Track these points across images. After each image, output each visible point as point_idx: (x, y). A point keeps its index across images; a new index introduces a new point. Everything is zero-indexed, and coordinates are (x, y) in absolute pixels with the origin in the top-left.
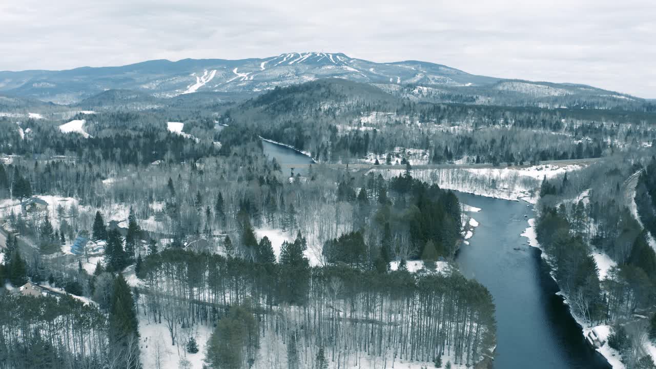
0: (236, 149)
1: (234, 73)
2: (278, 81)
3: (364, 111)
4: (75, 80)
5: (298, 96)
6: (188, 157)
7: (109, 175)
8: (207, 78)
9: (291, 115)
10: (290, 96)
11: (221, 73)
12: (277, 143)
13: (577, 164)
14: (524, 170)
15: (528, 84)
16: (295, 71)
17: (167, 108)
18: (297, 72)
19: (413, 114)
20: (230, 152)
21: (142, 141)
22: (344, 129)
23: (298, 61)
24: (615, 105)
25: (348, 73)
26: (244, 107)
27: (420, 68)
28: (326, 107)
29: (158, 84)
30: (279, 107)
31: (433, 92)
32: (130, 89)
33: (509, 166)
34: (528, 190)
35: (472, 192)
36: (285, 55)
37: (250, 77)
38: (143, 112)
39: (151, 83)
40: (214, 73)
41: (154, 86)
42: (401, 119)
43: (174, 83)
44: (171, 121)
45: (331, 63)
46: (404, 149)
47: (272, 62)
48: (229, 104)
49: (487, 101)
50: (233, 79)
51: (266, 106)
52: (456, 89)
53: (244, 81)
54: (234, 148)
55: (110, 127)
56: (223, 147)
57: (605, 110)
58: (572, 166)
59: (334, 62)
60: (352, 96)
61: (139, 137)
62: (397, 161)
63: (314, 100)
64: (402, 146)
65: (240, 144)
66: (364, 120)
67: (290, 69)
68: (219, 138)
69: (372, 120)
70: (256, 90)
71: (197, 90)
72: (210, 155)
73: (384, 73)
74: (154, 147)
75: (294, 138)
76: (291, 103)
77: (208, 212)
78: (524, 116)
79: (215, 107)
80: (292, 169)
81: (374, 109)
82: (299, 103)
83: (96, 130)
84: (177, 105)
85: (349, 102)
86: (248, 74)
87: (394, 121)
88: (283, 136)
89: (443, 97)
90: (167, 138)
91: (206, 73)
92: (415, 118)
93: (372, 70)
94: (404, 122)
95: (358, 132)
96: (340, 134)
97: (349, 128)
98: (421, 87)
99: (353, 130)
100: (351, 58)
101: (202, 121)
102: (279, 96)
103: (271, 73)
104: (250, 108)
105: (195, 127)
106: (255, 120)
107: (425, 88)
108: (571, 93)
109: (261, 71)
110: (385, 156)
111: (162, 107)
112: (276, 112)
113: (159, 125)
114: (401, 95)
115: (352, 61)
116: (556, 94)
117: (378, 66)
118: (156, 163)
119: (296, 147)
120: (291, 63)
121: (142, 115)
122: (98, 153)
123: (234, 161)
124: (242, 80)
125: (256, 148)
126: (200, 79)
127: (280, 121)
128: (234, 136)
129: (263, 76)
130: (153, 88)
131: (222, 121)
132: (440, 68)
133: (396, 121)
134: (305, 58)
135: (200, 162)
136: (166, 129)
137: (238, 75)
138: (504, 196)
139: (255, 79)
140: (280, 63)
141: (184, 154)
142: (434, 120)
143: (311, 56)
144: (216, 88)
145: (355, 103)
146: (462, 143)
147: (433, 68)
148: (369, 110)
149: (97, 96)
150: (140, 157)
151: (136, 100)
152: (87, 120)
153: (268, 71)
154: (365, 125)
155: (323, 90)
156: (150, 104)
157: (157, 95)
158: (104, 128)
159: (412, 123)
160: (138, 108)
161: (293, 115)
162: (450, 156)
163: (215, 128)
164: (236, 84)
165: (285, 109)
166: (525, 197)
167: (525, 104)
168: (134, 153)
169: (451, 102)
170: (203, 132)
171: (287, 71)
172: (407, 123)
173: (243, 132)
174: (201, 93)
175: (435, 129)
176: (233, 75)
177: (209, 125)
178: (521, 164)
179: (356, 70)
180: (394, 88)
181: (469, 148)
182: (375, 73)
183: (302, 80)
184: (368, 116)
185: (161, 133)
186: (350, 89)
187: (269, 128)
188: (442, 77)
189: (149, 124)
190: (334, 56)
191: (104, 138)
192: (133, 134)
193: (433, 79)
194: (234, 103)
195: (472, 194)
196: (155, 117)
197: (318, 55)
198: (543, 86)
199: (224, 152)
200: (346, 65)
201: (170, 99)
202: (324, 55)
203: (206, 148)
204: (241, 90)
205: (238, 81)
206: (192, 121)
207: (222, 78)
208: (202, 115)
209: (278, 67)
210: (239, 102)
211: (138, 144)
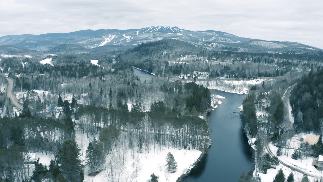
1: (123, 36)
2: (145, 40)
3: (182, 55)
4: (47, 39)
6: (99, 74)
7: (64, 82)
8: (110, 38)
9: (148, 57)
11: (117, 36)
12: (141, 69)
14: (250, 81)
15: (265, 42)
17: (91, 53)
18: (154, 36)
20: (118, 73)
21: (78, 68)
22: (172, 63)
23: (155, 30)
24: (305, 52)
25: (179, 36)
26: (127, 53)
27: (215, 34)
28: (165, 53)
29: (86, 41)
30: (143, 53)
31: (218, 46)
32: (73, 44)
33: (243, 79)
36: (148, 27)
37: (131, 38)
38: (79, 55)
39: (83, 41)
40: (114, 36)
41: (84, 42)
42: (199, 58)
43: (95, 41)
44: (92, 59)
45: (171, 32)
46: (198, 72)
47: (142, 31)
48: (120, 51)
49: (244, 50)
50: (123, 39)
51: (137, 52)
53: (128, 40)
54: (120, 71)
55: (64, 62)
57: (300, 54)
59: (172, 31)
61: (77, 66)
62: (193, 77)
63: (160, 49)
64: (197, 70)
65: (123, 69)
66: (182, 59)
67: (151, 34)
68: (114, 67)
70: (134, 44)
71: (106, 44)
72: (109, 74)
73: (197, 36)
74: (84, 70)
75: (148, 67)
76: (149, 51)
77: (105, 96)
78: (256, 57)
79: (114, 53)
81: (187, 54)
82: (152, 51)
83: (57, 63)
84: (96, 52)
85: (176, 51)
86: (130, 36)
87: (196, 59)
88: (144, 66)
89: (223, 48)
90: (90, 67)
91: (110, 36)
92: (206, 58)
93: (191, 35)
94: (200, 60)
95: (178, 64)
96: (170, 65)
97: (174, 63)
98: (213, 44)
99: (176, 63)
101: (107, 59)
102: (143, 47)
103: (142, 36)
104: (130, 53)
105: (103, 62)
106: (131, 59)
107: (215, 44)
108: (286, 46)
109: (136, 35)
111: (88, 52)
112: (142, 55)
113: (87, 61)
114: (203, 47)
115: (181, 30)
116: (278, 47)
117: (194, 33)
118: (85, 77)
119: (149, 71)
120: (151, 31)
121: (78, 56)
122: (59, 73)
123: (119, 76)
124: (127, 39)
125: (130, 71)
126: (107, 39)
127: (143, 59)
128: (121, 66)
129: (137, 38)
130: (84, 44)
131: (116, 59)
132: (224, 34)
134: (158, 29)
136: (90, 63)
137: (125, 37)
138: (238, 92)
139: (133, 39)
140: (146, 31)
141: (97, 73)
142: (214, 59)
143: (161, 28)
144: (115, 44)
146: (224, 69)
147: (221, 34)
149: (57, 47)
150: (78, 75)
151: (76, 49)
152: (53, 59)
153: (140, 35)
155: (164, 45)
156: (82, 51)
157: (86, 47)
158: (61, 62)
159: (204, 60)
160: (77, 53)
162: (218, 75)
164: (125, 41)
165: (146, 54)
166: (247, 92)
167: (262, 52)
168: (75, 73)
169: (227, 50)
170: (106, 64)
171: (149, 35)
172: (202, 60)
173: (125, 64)
174: (108, 46)
176: (123, 37)
177: (110, 61)
178: (249, 79)
179: (183, 35)
180: (200, 44)
181: (227, 71)
182: (192, 36)
183: (156, 40)
184: (184, 57)
185: (87, 65)
187: (138, 63)
188: (225, 38)
189: (82, 60)
190: (173, 28)
191: (61, 67)
192: (74, 65)
193: (220, 39)
194: (123, 51)
196: (85, 57)
197: (165, 27)
198: (272, 43)
200: (178, 32)
201: (93, 49)
202: (167, 28)
203: (107, 71)
204: (127, 45)
205: (125, 40)
206: (102, 59)
207: (118, 39)
208: (107, 57)
209: (145, 33)
210: (125, 50)
211: (77, 69)
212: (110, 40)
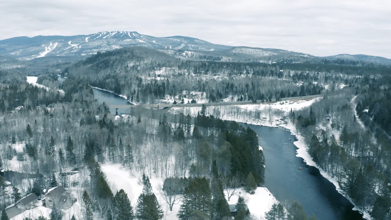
0: (76, 96)
2: (97, 49)
3: (157, 67)
5: (113, 58)
6: (41, 102)
8: (52, 47)
10: (107, 58)
11: (60, 44)
12: (101, 89)
13: (304, 100)
14: (272, 104)
15: (250, 49)
16: (107, 43)
17: (27, 67)
19: (189, 68)
20: (71, 98)
21: (8, 91)
22: (147, 79)
23: (108, 36)
24: (305, 60)
25: (140, 43)
26: (77, 65)
27: (183, 40)
28: (131, 65)
29: (21, 52)
30: (101, 65)
31: (195, 55)
32: (3, 55)
33: (263, 102)
34: (280, 118)
35: (245, 122)
36: (101, 33)
37: (79, 47)
38: (11, 70)
39: (16, 52)
40: (56, 44)
41: (18, 53)
42: (181, 71)
43: (31, 51)
44: (29, 76)
45: (129, 38)
46: (189, 92)
47: (93, 37)
48: (67, 63)
49: (228, 60)
50: (69, 48)
51: (92, 65)
52: (208, 52)
53: (75, 49)
54: (74, 95)
56: (66, 94)
57: (300, 63)
58: (301, 101)
59: (131, 37)
60: (147, 57)
61: (6, 89)
62: (188, 101)
63: (123, 60)
64: (186, 90)
65: (77, 91)
66: (158, 73)
67: (104, 42)
68: (62, 87)
69: (162, 73)
70: (83, 55)
71: (46, 55)
72: (58, 102)
73: (162, 43)
74: (17, 96)
75: (113, 86)
76: (108, 63)
77: (61, 153)
78: (257, 69)
79: (58, 66)
80: (117, 109)
81: (163, 66)
82: (114, 62)
84: (33, 65)
85: (146, 62)
86: (78, 44)
87: (177, 73)
88: (106, 85)
89: (201, 57)
90: (26, 89)
91: (51, 44)
92: (191, 71)
93: (154, 41)
94: (184, 74)
95: (156, 81)
96: (144, 83)
97: (149, 78)
98: (187, 52)
99: (152, 80)
100: (141, 34)
101: (50, 75)
102: (100, 58)
103: (92, 44)
104: (81, 66)
105: (45, 80)
106: (85, 74)
107: (190, 52)
108: (276, 54)
109: (86, 43)
110: (177, 97)
111: (23, 66)
112: (99, 69)
113: (21, 79)
114: (175, 56)
115: (142, 36)
116: (268, 55)
117: (158, 39)
118: (18, 108)
119: (115, 92)
120: (104, 38)
121: (9, 72)
123: (75, 106)
124: (74, 48)
125: (89, 94)
126: (48, 48)
127: (102, 74)
128: (72, 86)
129: (87, 46)
130: (18, 55)
131: (63, 75)
132: (195, 40)
133: (179, 73)
134: (113, 35)
135: (51, 107)
136: (26, 82)
137: (71, 46)
138: (267, 124)
139: (82, 48)
140: (98, 37)
141: (39, 100)
142: (203, 72)
143: (117, 33)
144: (58, 54)
145: (150, 62)
146: (227, 87)
147: (191, 40)
148: (160, 66)
150: (6, 104)
151: (6, 62)
153: (90, 43)
154: (159, 76)
155: (129, 54)
156: (15, 65)
157: (20, 59)
159: (189, 74)
160: (8, 68)
161: (110, 70)
162: (221, 96)
163: (58, 79)
164: (71, 51)
165: (105, 66)
166: (281, 124)
167: (251, 61)
170: (51, 83)
171: (102, 43)
172: (186, 74)
173: (79, 83)
174: (48, 57)
175: (205, 78)
176: (68, 45)
177: (55, 78)
178: (270, 101)
179: (145, 42)
180: (170, 52)
181: (232, 90)
182: (156, 43)
183: (112, 48)
184: (160, 70)
185: (22, 85)
186: (146, 53)
187: (95, 80)
188: (196, 46)
189: (14, 78)
190: (131, 33)
192: (3, 86)
193: (191, 47)
194: (70, 63)
195: (245, 123)
196: (18, 73)
197: (121, 33)
198: (259, 50)
199: (67, 99)
200: (138, 38)
201: (29, 61)
202: (124, 33)
203: (54, 95)
204: (74, 55)
205: (71, 49)
206: (44, 75)
207: (62, 47)
208: (50, 71)
209: (97, 40)
210: (73, 62)
211: (5, 94)
212: (51, 49)
